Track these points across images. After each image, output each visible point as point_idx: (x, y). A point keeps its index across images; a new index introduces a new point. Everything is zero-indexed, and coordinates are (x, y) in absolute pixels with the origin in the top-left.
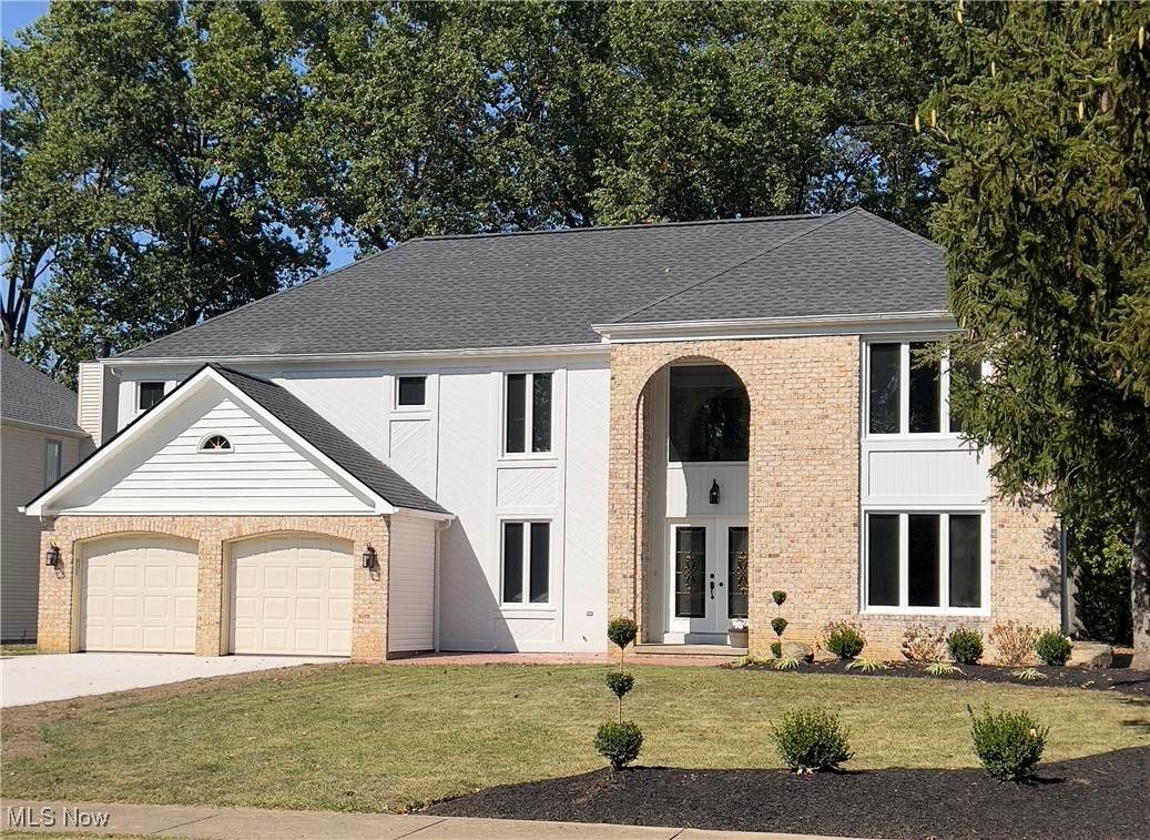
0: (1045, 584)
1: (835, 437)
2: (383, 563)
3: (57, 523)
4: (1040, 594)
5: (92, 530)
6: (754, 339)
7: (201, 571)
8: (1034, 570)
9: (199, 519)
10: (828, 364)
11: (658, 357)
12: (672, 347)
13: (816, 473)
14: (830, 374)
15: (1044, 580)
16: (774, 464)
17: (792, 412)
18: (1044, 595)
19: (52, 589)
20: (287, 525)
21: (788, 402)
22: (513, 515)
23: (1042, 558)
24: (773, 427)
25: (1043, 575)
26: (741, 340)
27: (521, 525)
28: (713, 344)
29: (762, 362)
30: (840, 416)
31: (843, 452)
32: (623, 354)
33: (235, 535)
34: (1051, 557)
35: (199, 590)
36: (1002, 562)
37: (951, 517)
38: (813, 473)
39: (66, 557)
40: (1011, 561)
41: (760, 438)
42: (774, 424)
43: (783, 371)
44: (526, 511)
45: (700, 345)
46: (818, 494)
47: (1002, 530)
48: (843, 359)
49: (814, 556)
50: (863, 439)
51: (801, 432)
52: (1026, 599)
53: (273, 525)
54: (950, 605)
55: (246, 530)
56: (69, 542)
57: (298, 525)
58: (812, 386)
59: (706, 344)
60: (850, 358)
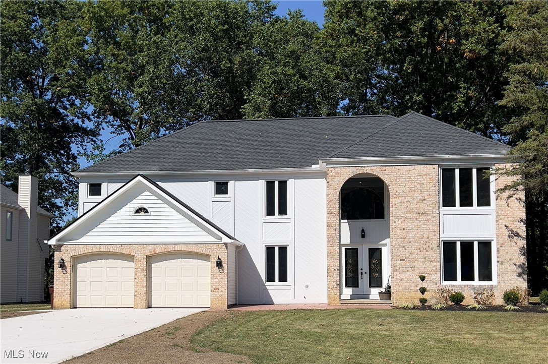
0: (520, 270)
1: (428, 208)
2: (225, 265)
3: (62, 248)
4: (518, 274)
5: (80, 251)
6: (392, 166)
7: (136, 270)
8: (515, 265)
9: (134, 246)
10: (425, 177)
11: (348, 173)
12: (354, 169)
13: (420, 224)
14: (425, 181)
15: (520, 269)
16: (402, 220)
17: (409, 198)
18: (520, 275)
19: (61, 279)
20: (178, 248)
21: (407, 193)
22: (270, 243)
23: (519, 260)
24: (401, 204)
25: (519, 267)
26: (386, 166)
27: (274, 248)
28: (373, 168)
29: (395, 176)
30: (430, 199)
31: (432, 215)
32: (332, 172)
33: (153, 253)
34: (522, 260)
35: (135, 278)
36: (502, 262)
37: (479, 243)
38: (419, 224)
39: (68, 264)
40: (506, 261)
41: (395, 209)
42: (401, 203)
43: (404, 180)
44: (276, 241)
45: (367, 168)
46: (421, 233)
47: (501, 248)
48: (431, 175)
49: (420, 260)
50: (440, 209)
51: (413, 206)
52: (512, 277)
53: (171, 248)
54: (479, 280)
55: (158, 251)
56: (69, 257)
57: (183, 248)
58: (418, 186)
59: (370, 168)
60: (434, 175)
